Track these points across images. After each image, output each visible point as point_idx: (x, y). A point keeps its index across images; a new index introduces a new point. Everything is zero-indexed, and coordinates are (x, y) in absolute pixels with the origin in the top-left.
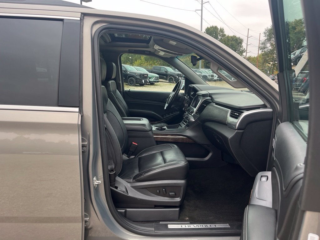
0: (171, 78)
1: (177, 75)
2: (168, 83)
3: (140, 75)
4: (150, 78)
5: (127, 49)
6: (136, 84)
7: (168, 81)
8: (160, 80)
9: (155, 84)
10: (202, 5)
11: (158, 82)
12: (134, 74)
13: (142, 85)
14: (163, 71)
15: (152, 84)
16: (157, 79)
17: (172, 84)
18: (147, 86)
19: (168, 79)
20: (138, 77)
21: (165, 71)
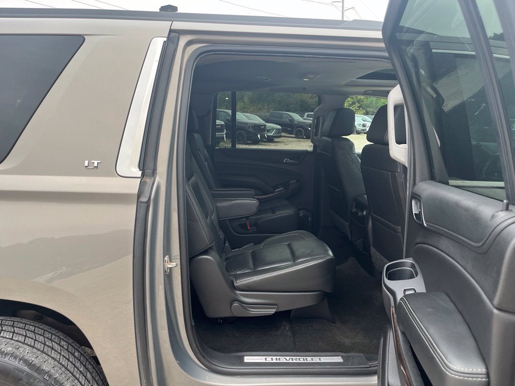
0: (300, 131)
1: (309, 125)
2: (295, 139)
3: (254, 126)
4: (268, 131)
5: (363, 89)
6: (248, 140)
7: (294, 136)
8: (283, 134)
9: (275, 140)
10: (343, 13)
11: (280, 137)
12: (243, 125)
13: (256, 142)
14: (286, 120)
15: (270, 140)
16: (279, 133)
17: (301, 140)
18: (263, 143)
19: (294, 132)
20: (251, 130)
21: (289, 120)
